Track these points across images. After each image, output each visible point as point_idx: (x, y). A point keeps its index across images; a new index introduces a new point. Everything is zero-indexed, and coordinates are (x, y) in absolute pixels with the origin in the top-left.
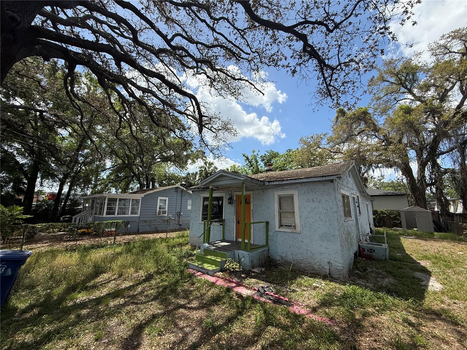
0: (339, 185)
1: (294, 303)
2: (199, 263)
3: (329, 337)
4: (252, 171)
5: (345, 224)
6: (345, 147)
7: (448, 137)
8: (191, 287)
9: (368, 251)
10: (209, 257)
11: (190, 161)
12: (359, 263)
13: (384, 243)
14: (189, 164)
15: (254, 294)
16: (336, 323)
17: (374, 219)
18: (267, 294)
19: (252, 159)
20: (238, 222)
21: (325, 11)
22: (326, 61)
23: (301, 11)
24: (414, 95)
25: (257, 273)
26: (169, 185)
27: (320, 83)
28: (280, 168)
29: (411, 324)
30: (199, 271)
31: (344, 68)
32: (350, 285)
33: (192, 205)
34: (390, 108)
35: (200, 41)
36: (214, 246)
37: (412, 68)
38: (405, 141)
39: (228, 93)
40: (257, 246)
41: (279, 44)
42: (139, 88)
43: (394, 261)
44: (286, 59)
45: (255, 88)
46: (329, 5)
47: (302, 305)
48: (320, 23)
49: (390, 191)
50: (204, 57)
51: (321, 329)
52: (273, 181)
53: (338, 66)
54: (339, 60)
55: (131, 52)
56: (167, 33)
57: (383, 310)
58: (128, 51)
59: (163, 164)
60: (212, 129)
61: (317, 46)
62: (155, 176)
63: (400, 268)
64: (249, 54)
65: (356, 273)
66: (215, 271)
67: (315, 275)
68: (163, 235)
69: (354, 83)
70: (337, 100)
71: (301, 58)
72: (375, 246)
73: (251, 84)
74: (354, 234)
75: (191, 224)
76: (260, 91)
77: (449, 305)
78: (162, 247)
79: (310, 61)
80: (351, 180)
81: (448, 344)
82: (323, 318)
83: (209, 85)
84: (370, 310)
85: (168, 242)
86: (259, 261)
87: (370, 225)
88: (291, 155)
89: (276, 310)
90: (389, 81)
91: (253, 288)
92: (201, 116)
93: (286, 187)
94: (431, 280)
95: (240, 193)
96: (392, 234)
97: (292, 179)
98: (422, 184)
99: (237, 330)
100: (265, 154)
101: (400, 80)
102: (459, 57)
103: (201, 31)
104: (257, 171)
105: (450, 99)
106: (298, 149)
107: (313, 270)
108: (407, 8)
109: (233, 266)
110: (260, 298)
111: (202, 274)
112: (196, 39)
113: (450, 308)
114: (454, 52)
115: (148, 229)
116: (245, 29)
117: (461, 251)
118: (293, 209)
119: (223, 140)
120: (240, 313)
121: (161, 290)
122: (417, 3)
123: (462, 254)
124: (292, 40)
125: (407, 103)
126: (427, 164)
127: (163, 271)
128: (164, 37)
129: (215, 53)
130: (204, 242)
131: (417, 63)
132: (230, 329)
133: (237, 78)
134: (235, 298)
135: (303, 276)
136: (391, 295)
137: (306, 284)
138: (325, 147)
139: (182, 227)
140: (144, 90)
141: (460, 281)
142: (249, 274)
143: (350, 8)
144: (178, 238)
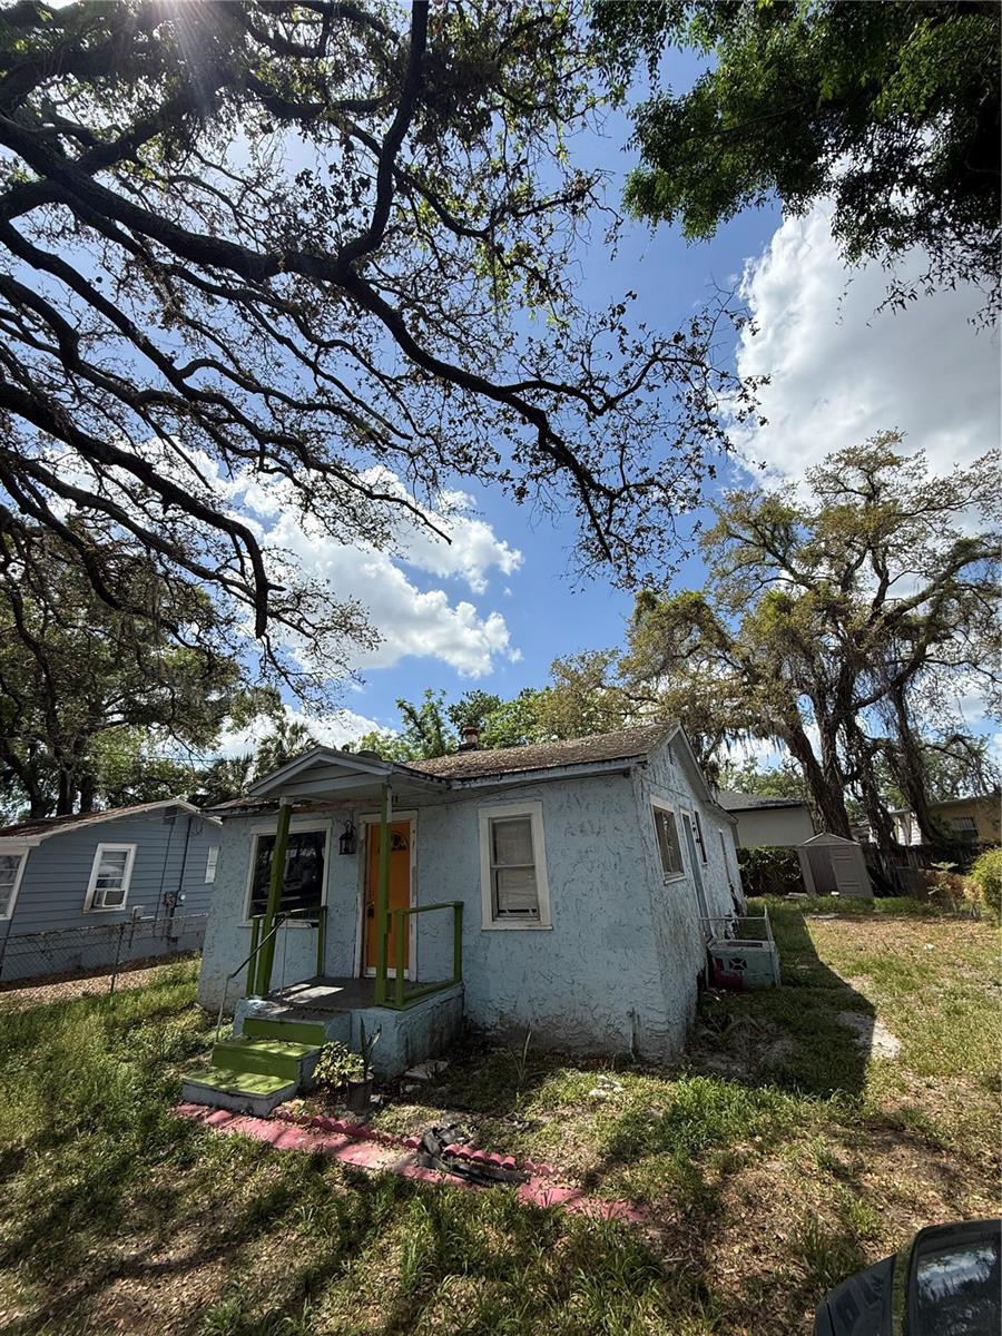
0: (645, 783)
1: (531, 1168)
2: (223, 1075)
3: (632, 1270)
4: (425, 750)
5: (667, 892)
6: (662, 686)
7: (868, 667)
8: (178, 1179)
9: (731, 965)
10: (261, 1047)
11: (228, 722)
12: (709, 1003)
13: (766, 939)
14: (224, 729)
15: (407, 1163)
16: (652, 1212)
17: (742, 873)
18: (450, 1153)
19: (426, 716)
20: (370, 913)
21: (584, 367)
22: (595, 476)
23: (528, 358)
24: (792, 572)
25: (422, 1081)
26: (144, 802)
27: (586, 525)
28: (503, 739)
29: (840, 1173)
30: (219, 1108)
31: (637, 496)
32: (689, 1077)
33: (219, 867)
34: (750, 597)
35: (277, 389)
36: (283, 1004)
37: (783, 515)
38: (787, 673)
39: (353, 530)
40: (428, 987)
41: (486, 424)
42: (65, 491)
43: (794, 986)
44: (498, 460)
45: (427, 523)
46: (589, 357)
47: (556, 1172)
48: (572, 391)
49: (771, 795)
50: (288, 431)
51: (610, 1247)
52: (475, 779)
53: (623, 490)
54: (624, 477)
55: (51, 387)
56: (174, 353)
57: (773, 1141)
58: (41, 384)
59: (133, 733)
60: (303, 625)
61: (571, 441)
62: (97, 770)
63: (807, 1006)
64: (411, 438)
65: (703, 1037)
66: (276, 1099)
67: (594, 1060)
68: (98, 985)
69: (660, 533)
70: (628, 568)
71: (538, 464)
72: (745, 949)
73: (417, 512)
74: (693, 920)
75: (209, 933)
76: (441, 533)
77: (918, 1095)
78: (87, 1032)
79: (560, 470)
80: (675, 771)
81: (924, 1211)
82: (616, 1206)
83: (301, 505)
84: (741, 1147)
85: (113, 1009)
86: (432, 1038)
87: (732, 891)
88: (530, 706)
89: (472, 1208)
90: (740, 538)
91: (405, 1140)
92: (264, 585)
93: (509, 794)
94: (876, 1030)
95: (376, 818)
96: (785, 911)
97: (524, 772)
98: (833, 776)
99: (332, 1321)
100: (462, 702)
101: (763, 536)
102: (863, 502)
103: (279, 365)
104: (440, 750)
105: (860, 585)
106: (548, 689)
107: (590, 1045)
108: (745, 390)
109: (342, 1067)
110: (423, 1174)
111: (227, 1114)
112: (264, 383)
113: (921, 1102)
114: (852, 491)
115: (41, 965)
116: (400, 378)
117: (930, 941)
118: (532, 859)
119: (337, 658)
120: (350, 1248)
121: (46, 1212)
122: (762, 382)
123: (933, 950)
124: (511, 419)
125: (782, 589)
126: (836, 731)
127: (72, 1129)
128: (165, 364)
129: (320, 424)
130: (250, 994)
131: (790, 505)
132: (308, 1321)
133: (376, 492)
134: (341, 1189)
135: (563, 1070)
136: (791, 1091)
137: (569, 1095)
138: (616, 686)
139: (181, 946)
140: (82, 499)
141: (934, 1022)
142: (393, 1088)
143: (634, 372)
144: (157, 988)
